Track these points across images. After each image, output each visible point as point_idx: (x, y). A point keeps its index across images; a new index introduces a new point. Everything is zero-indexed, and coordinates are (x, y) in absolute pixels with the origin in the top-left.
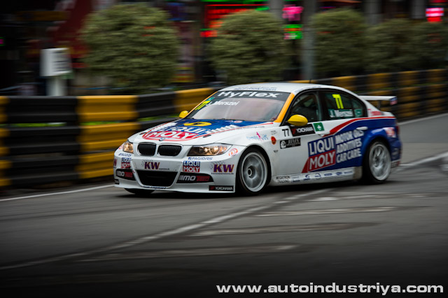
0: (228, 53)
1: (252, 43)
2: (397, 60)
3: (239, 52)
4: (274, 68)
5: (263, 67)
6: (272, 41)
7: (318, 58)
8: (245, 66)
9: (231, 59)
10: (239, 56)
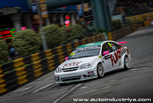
0: (20, 45)
1: (27, 40)
2: (70, 39)
3: (23, 44)
4: (36, 48)
5: (33, 48)
6: (34, 39)
7: (47, 42)
8: (27, 49)
9: (21, 47)
10: (24, 46)
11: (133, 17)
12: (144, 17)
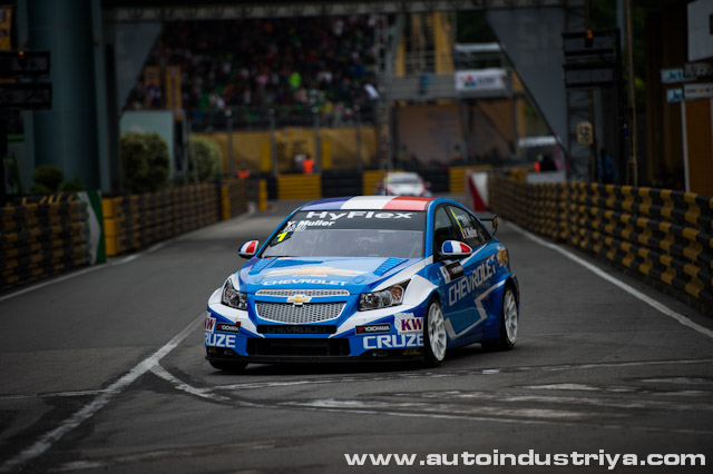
11: (223, 137)
12: (279, 148)
